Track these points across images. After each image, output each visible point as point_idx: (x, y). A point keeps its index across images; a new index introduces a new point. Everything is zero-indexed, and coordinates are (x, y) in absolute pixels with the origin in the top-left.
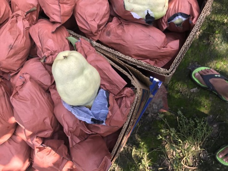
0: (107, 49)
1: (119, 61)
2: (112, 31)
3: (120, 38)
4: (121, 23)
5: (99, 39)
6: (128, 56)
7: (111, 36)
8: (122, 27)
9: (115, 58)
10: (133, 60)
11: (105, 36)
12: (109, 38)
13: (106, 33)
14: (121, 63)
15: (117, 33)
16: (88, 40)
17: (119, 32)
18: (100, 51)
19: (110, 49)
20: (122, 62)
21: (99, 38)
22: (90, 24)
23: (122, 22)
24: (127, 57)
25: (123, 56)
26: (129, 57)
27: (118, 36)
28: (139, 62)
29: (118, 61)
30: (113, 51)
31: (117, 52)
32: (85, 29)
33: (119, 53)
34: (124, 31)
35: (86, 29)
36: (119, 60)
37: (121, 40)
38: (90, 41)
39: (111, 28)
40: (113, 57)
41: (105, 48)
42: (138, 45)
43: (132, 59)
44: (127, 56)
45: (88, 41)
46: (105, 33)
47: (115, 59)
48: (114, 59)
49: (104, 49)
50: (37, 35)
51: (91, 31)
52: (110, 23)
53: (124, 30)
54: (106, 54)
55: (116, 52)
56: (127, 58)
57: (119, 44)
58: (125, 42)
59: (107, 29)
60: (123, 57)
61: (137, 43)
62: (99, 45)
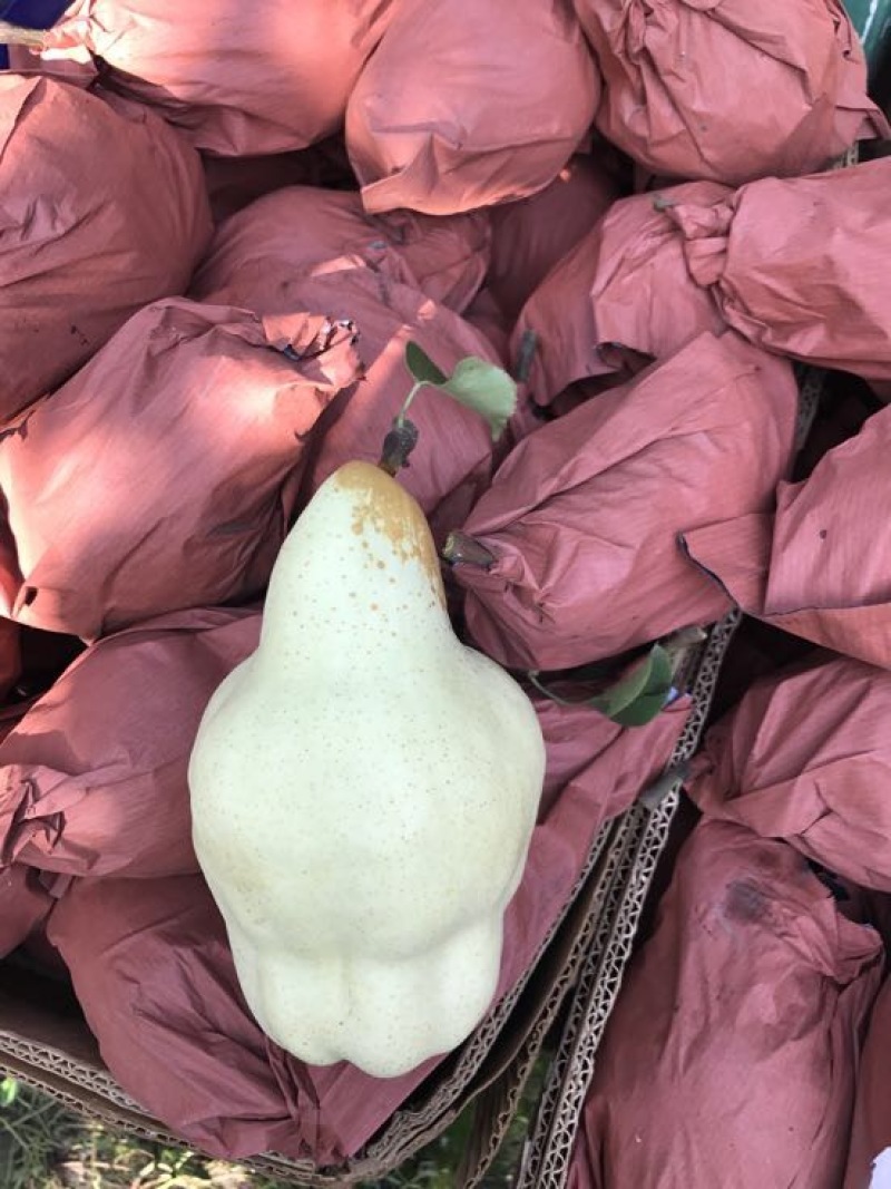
0: (634, 900)
1: (556, 993)
2: (767, 939)
3: (715, 1014)
4: (841, 988)
5: (704, 821)
6: (590, 1071)
7: (729, 927)
8: (801, 1020)
9: (573, 962)
10: (567, 1117)
11: (727, 880)
12: (716, 913)
13: (751, 886)
14: (545, 1014)
15: (748, 983)
16: (684, 749)
17: (763, 1003)
18: (619, 835)
19: (634, 930)
20: (550, 1020)
21: (715, 822)
22: (789, 791)
23: (846, 993)
24: (585, 1066)
25: (589, 1035)
26: (584, 1077)
27: (730, 997)
28: (559, 1163)
29: (556, 984)
30: (621, 953)
31: (619, 979)
32: (751, 739)
33: (613, 997)
34: (775, 1038)
35: (758, 751)
36: (559, 999)
37: (701, 1021)
38: (681, 767)
39: (793, 927)
40: (582, 949)
41: (640, 881)
42: (676, 1161)
43: (570, 1105)
44: (591, 1062)
45: (681, 743)
46: (752, 874)
47: (567, 964)
48: (570, 958)
49: (633, 880)
50: (664, 432)
51: (745, 786)
52: (828, 906)
53: (780, 1042)
54: (598, 891)
55: (614, 974)
56: (576, 1064)
57: (673, 1008)
58: (690, 1059)
59: (780, 887)
60: (583, 1036)
61: (687, 1155)
62: (656, 834)
